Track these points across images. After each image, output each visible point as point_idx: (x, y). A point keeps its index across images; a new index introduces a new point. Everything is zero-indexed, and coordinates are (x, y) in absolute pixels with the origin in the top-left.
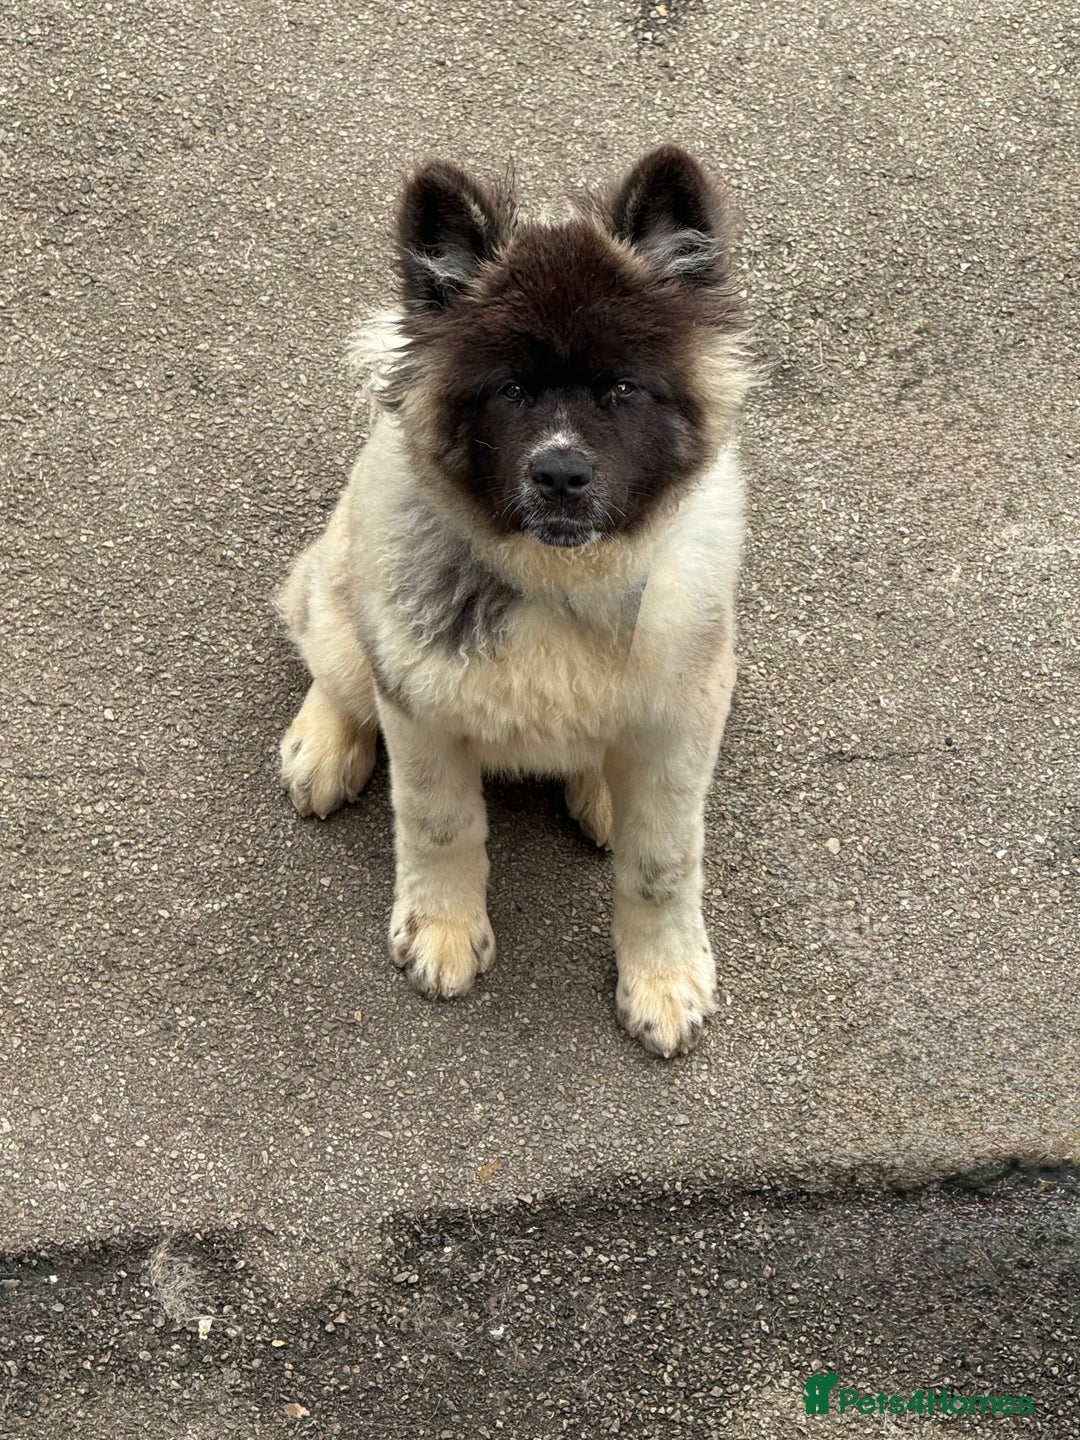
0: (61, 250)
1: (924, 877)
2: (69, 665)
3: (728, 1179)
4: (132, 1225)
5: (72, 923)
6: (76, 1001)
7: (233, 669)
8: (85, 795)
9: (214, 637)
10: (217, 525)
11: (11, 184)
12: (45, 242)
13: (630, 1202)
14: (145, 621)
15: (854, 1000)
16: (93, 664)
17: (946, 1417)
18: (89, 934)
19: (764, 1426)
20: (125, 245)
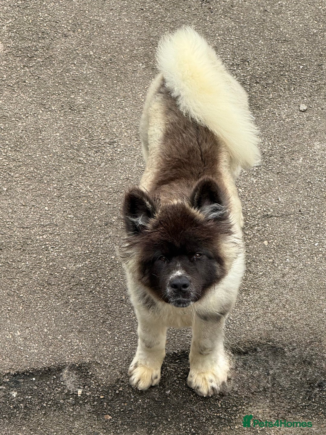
0: (29, 68)
1: (293, 252)
2: (34, 194)
4: (57, 362)
5: (37, 272)
6: (39, 295)
7: (84, 194)
8: (40, 233)
9: (78, 184)
10: (78, 150)
11: (14, 49)
12: (24, 66)
14: (57, 180)
16: (42, 193)
17: (304, 415)
18: (42, 275)
20: (48, 66)
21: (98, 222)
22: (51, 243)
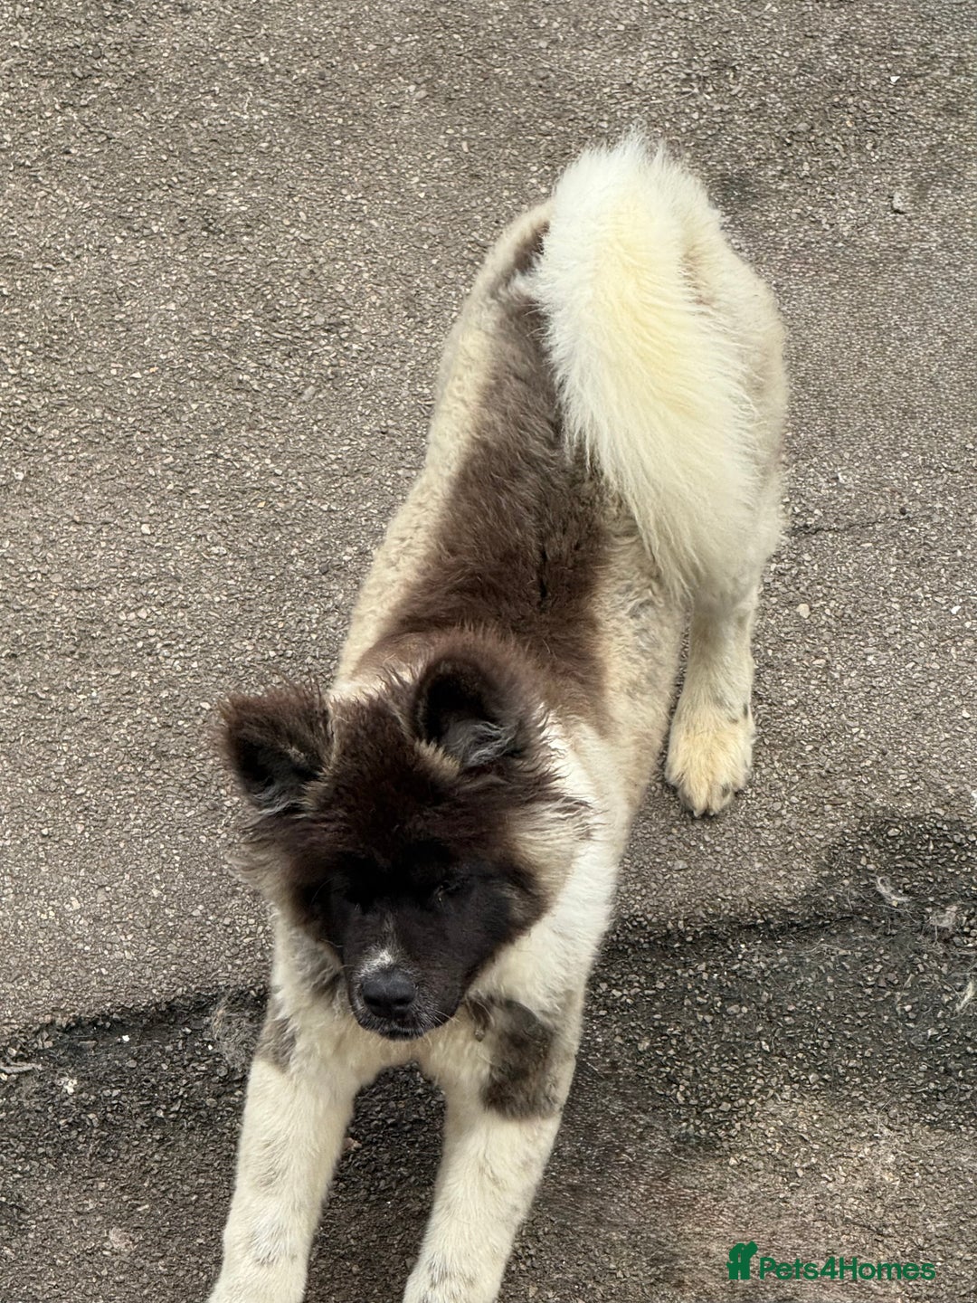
0: (78, 111)
1: (887, 635)
2: (108, 486)
3: (725, 916)
4: (193, 987)
5: (124, 719)
6: (132, 789)
7: (255, 482)
8: (128, 602)
9: (236, 454)
10: (232, 353)
11: (30, 54)
12: (64, 105)
13: (638, 942)
14: (174, 443)
15: (829, 749)
16: (129, 485)
17: (933, 1118)
18: (140, 728)
19: (769, 1135)
20: (136, 104)
21: (301, 563)
22: (164, 633)
